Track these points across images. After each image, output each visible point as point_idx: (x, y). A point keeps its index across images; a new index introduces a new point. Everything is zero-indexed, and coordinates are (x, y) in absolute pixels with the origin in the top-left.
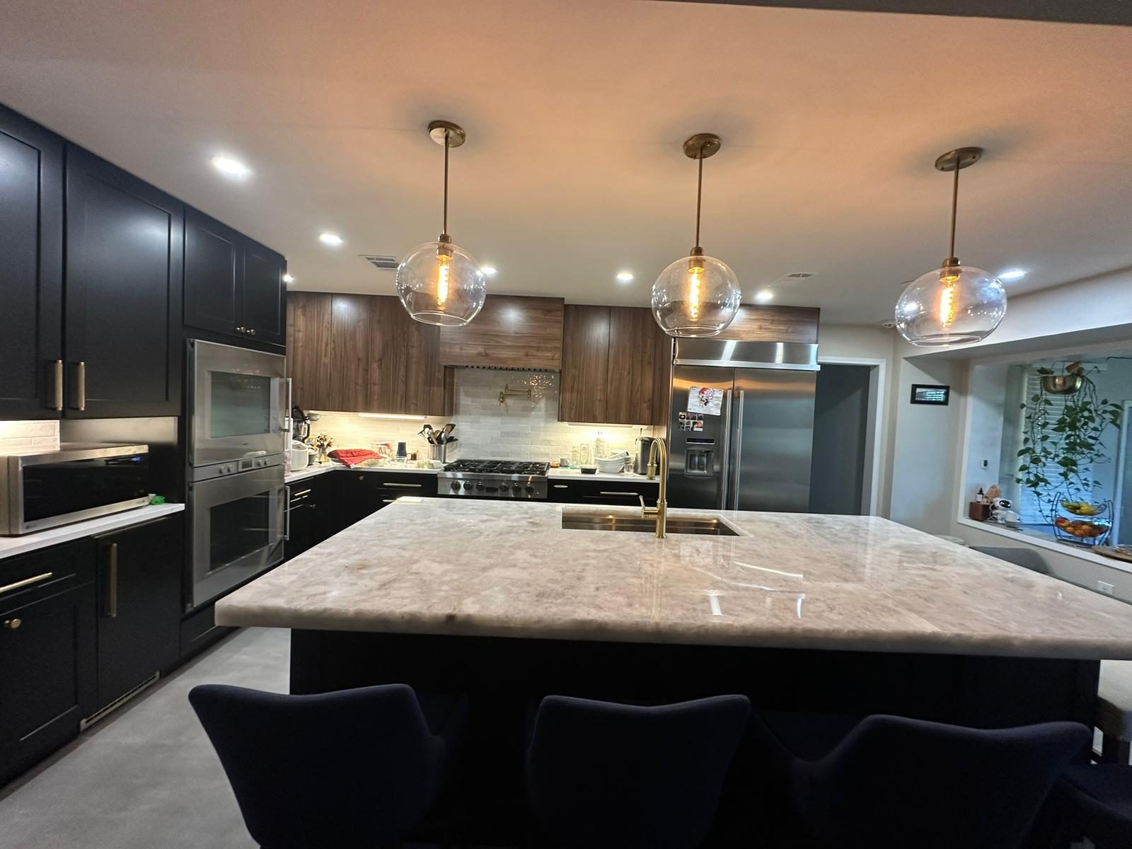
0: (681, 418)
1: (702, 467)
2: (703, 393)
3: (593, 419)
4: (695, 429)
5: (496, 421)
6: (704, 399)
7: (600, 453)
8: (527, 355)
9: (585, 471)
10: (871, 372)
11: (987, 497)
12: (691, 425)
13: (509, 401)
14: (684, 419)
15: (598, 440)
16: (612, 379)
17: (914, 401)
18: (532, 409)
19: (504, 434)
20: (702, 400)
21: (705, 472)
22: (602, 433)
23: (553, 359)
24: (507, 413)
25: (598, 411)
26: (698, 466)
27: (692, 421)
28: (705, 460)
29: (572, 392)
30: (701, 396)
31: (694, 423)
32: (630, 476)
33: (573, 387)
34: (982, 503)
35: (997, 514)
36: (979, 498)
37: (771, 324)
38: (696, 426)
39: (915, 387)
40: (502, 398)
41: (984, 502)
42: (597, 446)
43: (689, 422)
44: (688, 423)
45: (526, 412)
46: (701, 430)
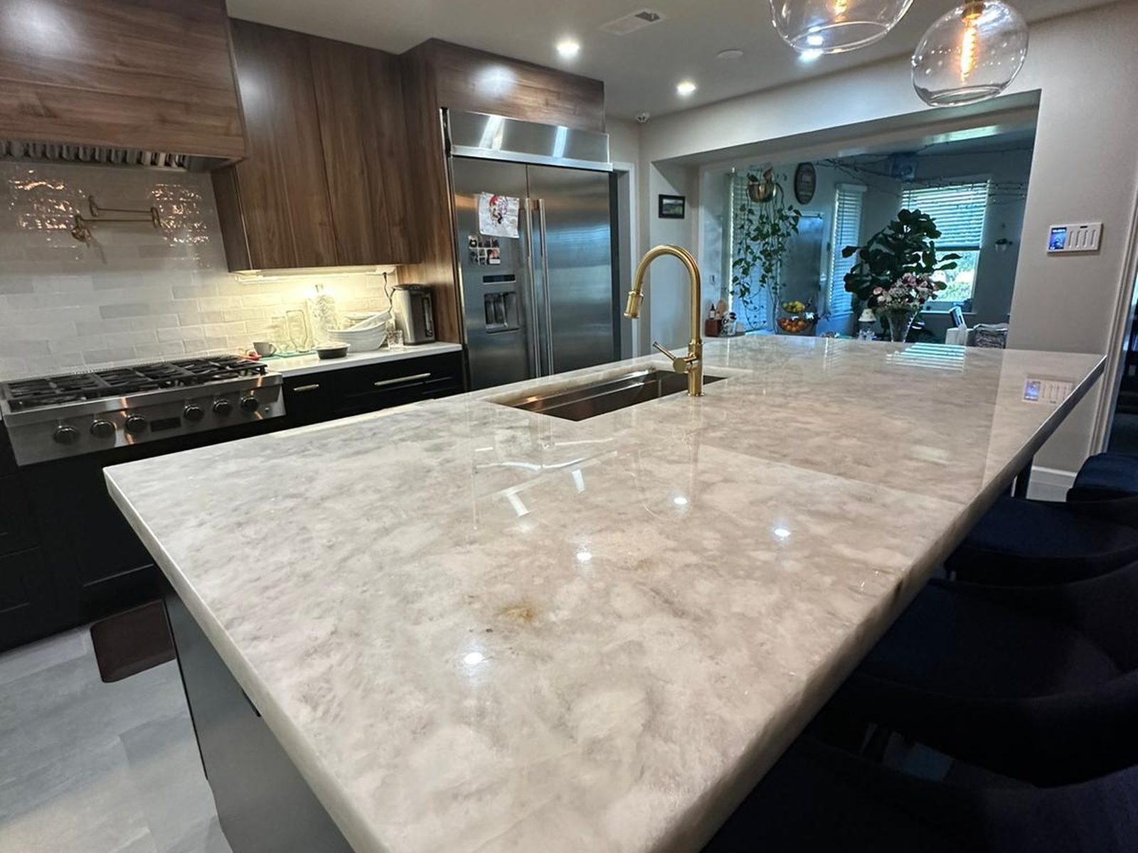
0: (472, 246)
1: (501, 318)
2: (494, 204)
3: (316, 261)
4: (491, 261)
5: (82, 284)
6: (496, 213)
7: (328, 322)
8: (163, 121)
9: (326, 354)
10: (619, 181)
11: (719, 312)
12: (486, 256)
13: (102, 236)
14: (475, 246)
15: (322, 299)
16: (335, 183)
17: (661, 215)
18: (165, 251)
19: (106, 312)
20: (494, 215)
21: (506, 324)
22: (322, 286)
23: (227, 134)
24: (102, 263)
25: (322, 244)
26: (496, 317)
27: (486, 249)
28: (502, 307)
29: (265, 209)
30: (492, 209)
31: (489, 252)
32: (398, 350)
33: (265, 198)
34: (716, 319)
35: (727, 327)
36: (712, 314)
37: (558, 98)
38: (491, 256)
39: (661, 197)
40: (80, 229)
41: (718, 317)
42: (323, 310)
43: (483, 251)
44: (482, 253)
45: (153, 257)
46: (498, 261)
